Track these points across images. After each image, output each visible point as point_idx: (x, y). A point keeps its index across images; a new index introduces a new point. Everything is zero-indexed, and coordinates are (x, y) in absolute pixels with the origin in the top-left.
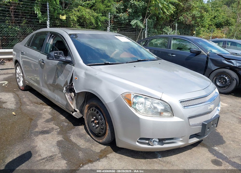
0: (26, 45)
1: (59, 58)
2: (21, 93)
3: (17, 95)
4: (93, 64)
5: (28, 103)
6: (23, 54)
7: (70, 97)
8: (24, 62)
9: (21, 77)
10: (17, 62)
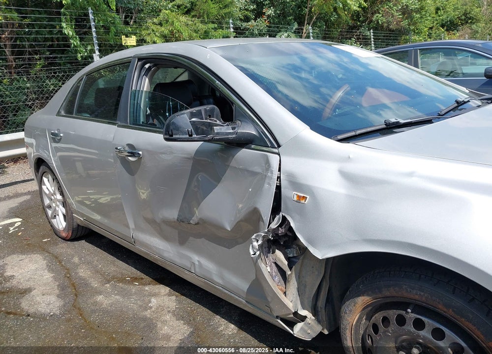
0: (63, 113)
1: (212, 129)
2: (64, 249)
3: (57, 258)
4: (353, 134)
5: (95, 284)
6: (59, 138)
7: (275, 268)
8: (63, 160)
9: (58, 203)
10: (40, 163)
